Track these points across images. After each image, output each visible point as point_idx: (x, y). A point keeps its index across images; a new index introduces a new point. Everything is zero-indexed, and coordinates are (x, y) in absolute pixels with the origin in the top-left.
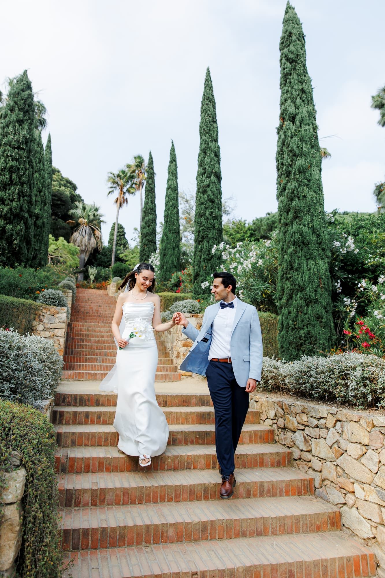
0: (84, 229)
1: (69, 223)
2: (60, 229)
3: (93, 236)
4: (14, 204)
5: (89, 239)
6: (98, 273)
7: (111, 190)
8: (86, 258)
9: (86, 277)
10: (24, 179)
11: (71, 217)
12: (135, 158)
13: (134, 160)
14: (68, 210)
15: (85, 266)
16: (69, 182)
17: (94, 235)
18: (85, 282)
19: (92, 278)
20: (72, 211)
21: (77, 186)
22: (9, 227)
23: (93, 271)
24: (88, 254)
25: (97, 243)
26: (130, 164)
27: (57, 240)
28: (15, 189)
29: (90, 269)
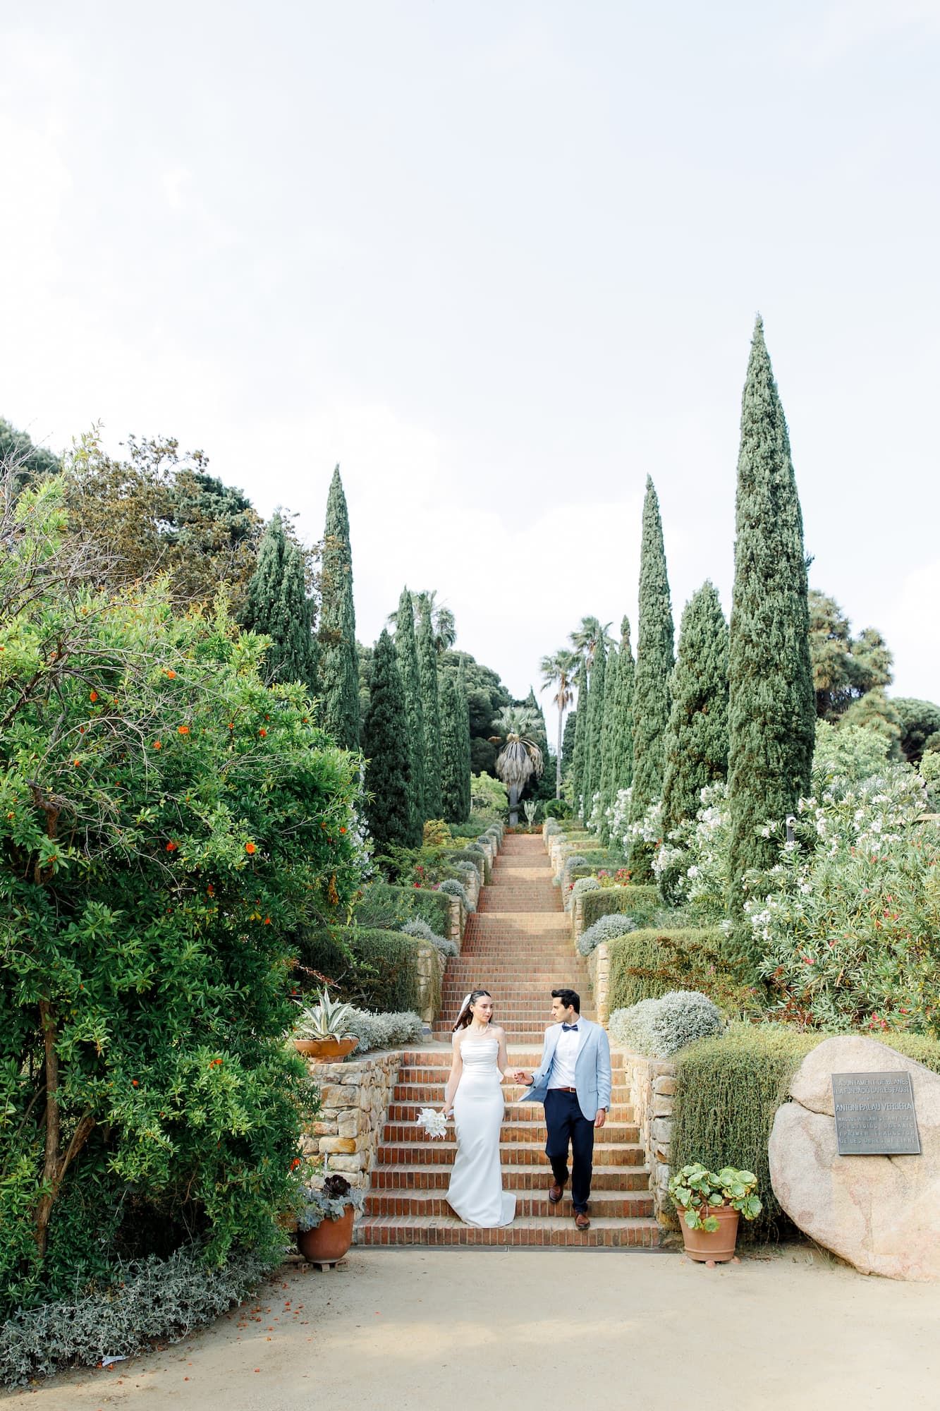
0: (514, 747)
1: (492, 741)
2: (481, 751)
3: (527, 756)
4: (451, 778)
5: (523, 762)
6: (539, 810)
7: (548, 681)
8: (520, 790)
9: (523, 818)
10: (456, 759)
11: (495, 731)
12: (584, 622)
13: (583, 626)
14: (490, 721)
15: (519, 801)
16: (488, 674)
17: (529, 754)
18: (521, 825)
19: (530, 818)
20: (496, 722)
21: (501, 676)
22: (449, 795)
23: (530, 808)
24: (522, 783)
25: (534, 766)
26: (576, 632)
27: (478, 776)
28: (451, 767)
29: (526, 806)
